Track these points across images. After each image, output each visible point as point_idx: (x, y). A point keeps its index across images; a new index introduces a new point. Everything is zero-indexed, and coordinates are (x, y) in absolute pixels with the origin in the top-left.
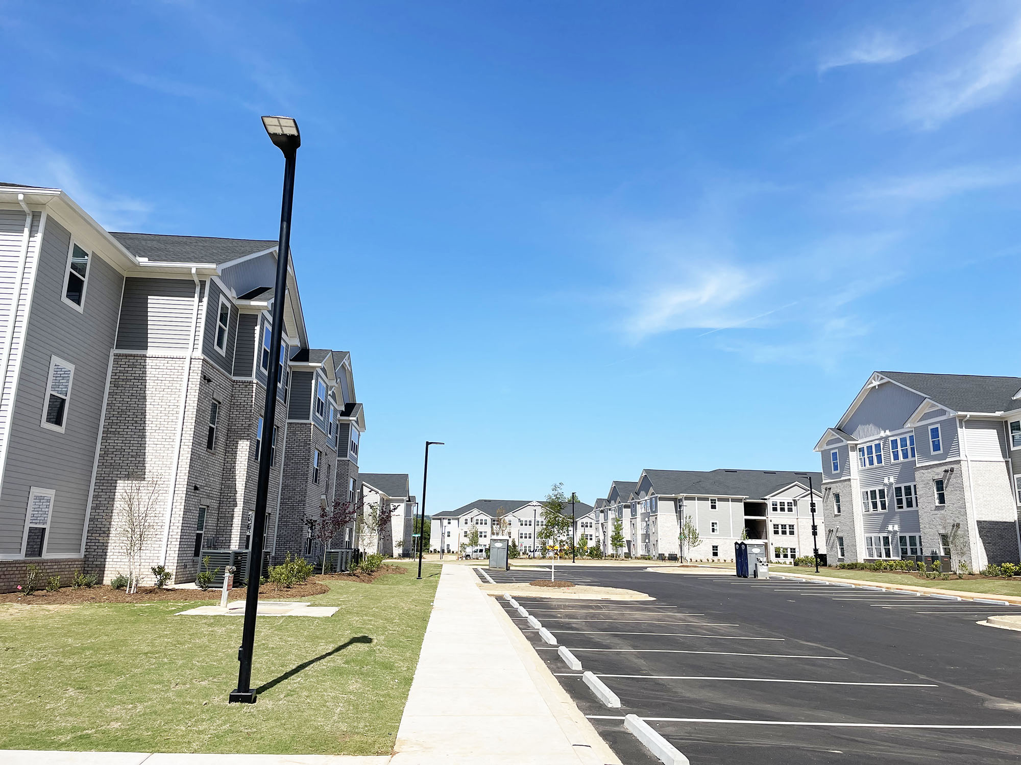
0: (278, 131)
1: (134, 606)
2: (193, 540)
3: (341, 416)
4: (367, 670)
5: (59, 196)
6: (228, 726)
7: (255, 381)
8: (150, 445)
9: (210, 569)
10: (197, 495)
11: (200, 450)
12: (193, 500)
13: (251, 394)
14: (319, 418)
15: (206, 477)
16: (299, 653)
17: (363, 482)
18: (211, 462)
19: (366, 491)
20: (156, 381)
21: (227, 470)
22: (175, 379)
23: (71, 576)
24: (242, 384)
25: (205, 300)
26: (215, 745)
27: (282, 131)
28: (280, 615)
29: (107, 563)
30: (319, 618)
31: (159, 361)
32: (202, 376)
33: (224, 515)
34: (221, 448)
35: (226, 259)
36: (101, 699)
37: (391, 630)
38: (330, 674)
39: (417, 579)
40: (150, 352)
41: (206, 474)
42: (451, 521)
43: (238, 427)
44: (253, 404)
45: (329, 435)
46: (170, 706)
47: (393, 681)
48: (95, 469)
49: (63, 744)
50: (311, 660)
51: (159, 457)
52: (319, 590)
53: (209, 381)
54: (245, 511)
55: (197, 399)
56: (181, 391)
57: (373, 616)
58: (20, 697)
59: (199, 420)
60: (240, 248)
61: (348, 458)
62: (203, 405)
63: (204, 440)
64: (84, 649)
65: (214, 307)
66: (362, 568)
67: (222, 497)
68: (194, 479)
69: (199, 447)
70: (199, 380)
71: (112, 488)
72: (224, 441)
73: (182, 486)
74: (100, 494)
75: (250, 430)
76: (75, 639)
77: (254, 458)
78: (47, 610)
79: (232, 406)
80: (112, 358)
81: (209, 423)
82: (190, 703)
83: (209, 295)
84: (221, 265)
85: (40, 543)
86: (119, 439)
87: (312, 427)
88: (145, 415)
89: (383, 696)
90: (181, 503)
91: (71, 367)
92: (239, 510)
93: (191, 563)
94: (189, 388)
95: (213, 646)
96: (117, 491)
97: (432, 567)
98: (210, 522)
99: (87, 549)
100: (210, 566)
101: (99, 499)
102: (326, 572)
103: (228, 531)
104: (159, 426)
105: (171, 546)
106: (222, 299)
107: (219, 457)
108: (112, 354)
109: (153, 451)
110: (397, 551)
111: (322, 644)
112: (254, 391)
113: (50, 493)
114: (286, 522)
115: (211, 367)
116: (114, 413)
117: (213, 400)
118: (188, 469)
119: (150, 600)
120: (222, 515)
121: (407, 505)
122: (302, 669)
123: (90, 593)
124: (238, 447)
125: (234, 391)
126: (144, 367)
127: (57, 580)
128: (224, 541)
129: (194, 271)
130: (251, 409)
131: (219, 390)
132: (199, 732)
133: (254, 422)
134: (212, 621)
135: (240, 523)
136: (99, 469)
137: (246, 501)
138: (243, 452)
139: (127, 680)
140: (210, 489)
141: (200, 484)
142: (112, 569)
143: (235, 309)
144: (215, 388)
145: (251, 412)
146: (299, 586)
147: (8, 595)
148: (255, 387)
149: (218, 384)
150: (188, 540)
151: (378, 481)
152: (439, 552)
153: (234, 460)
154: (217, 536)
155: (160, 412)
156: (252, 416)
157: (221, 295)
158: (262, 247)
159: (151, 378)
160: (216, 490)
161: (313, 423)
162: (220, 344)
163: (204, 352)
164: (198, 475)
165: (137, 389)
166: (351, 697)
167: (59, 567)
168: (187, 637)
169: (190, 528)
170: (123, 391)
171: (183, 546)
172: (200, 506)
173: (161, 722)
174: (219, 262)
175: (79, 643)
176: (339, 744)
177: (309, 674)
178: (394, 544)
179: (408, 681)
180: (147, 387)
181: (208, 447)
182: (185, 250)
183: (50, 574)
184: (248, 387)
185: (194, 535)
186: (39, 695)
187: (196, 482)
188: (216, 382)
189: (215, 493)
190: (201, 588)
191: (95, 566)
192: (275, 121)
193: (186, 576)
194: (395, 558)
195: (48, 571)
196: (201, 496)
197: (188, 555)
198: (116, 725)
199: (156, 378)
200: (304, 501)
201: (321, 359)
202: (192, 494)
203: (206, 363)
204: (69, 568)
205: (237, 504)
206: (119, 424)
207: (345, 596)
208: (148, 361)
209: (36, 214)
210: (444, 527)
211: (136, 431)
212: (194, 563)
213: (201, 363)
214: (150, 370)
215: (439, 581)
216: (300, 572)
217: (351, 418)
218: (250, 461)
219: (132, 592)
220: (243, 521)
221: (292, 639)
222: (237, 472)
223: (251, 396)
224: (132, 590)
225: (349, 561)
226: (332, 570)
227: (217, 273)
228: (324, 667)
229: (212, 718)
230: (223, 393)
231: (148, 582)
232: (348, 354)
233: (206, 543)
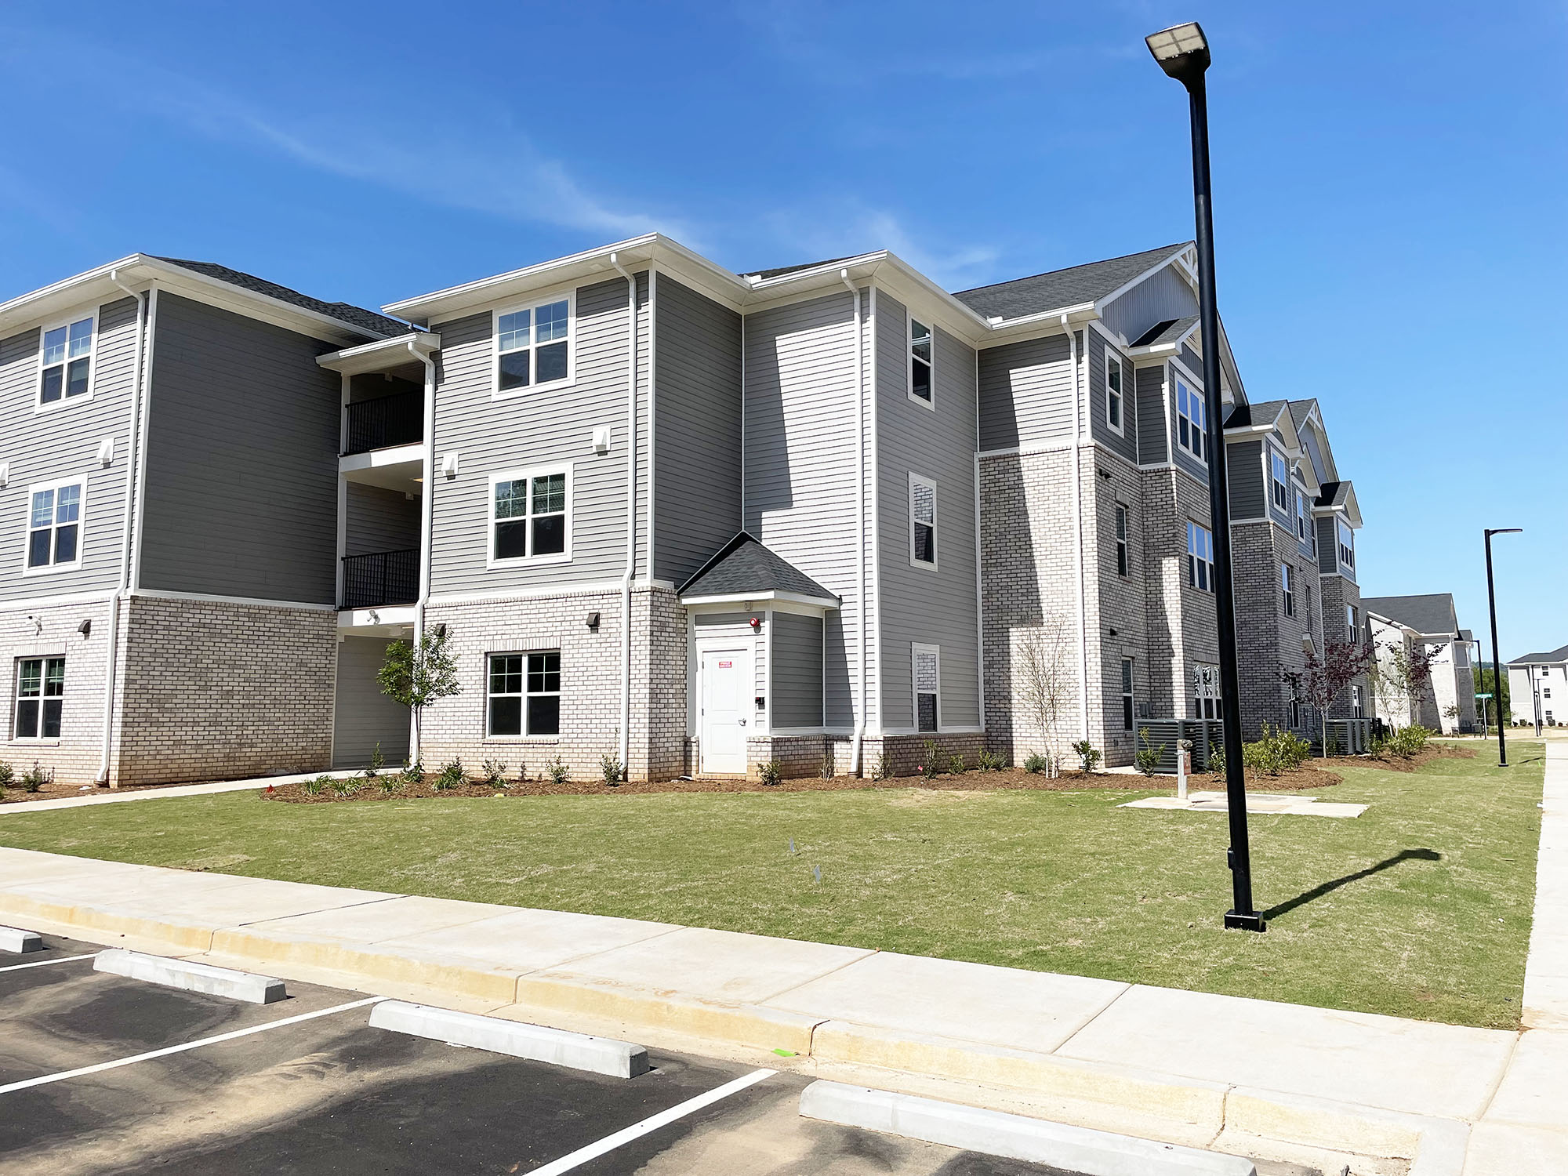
0: (1173, 51)
1: (1060, 795)
2: (1121, 707)
3: (1316, 505)
4: (1441, 900)
5: (886, 260)
6: (1232, 959)
7: (1173, 467)
8: (1042, 577)
9: (1152, 746)
10: (1115, 642)
11: (1110, 578)
12: (1112, 649)
13: (1170, 487)
14: (1281, 514)
15: (1125, 616)
16: (1317, 867)
17: (1369, 612)
18: (1127, 594)
19: (1375, 626)
20: (1036, 488)
21: (1151, 604)
22: (1060, 481)
23: (975, 755)
24: (1154, 474)
25: (1086, 358)
26: (1220, 982)
27: (1180, 49)
28: (1273, 813)
29: (1014, 739)
30: (1337, 819)
31: (1036, 459)
32: (1097, 470)
33: (1157, 670)
34: (1139, 572)
35: (1107, 290)
36: (1050, 908)
37: (1470, 843)
38: (1377, 901)
39: (1500, 766)
40: (1023, 448)
41: (1123, 612)
42: (1550, 670)
43: (1158, 539)
44: (1176, 502)
45: (1300, 539)
46: (1141, 925)
47: (1493, 920)
48: (980, 616)
49: (1014, 960)
50: (1340, 878)
51: (1057, 592)
52: (1325, 780)
53: (1107, 476)
54: (1187, 662)
55: (1095, 505)
56: (1071, 496)
57: (1432, 819)
58: (951, 899)
59: (1101, 535)
60: (1122, 270)
61: (1338, 573)
62: (1104, 513)
63: (1113, 563)
64: (1013, 845)
65: (1098, 366)
66: (1392, 748)
67: (1150, 644)
68: (1109, 620)
69: (1107, 573)
70: (1093, 477)
71: (1004, 638)
72: (1141, 561)
73: (1093, 630)
74: (991, 647)
75: (1176, 542)
76: (999, 832)
77: (1189, 583)
78: (956, 797)
79: (1146, 508)
80: (977, 465)
81: (1116, 537)
82: (1168, 923)
83: (1090, 350)
84: (1101, 301)
85: (932, 714)
86: (1003, 572)
87: (1271, 528)
88: (1030, 537)
89: (1482, 941)
90: (1096, 654)
91: (932, 484)
92: (1178, 662)
93: (1123, 739)
94: (1082, 491)
95: (1183, 851)
96: (1011, 642)
97: (1523, 748)
98: (1139, 680)
99: (987, 720)
100: (1152, 742)
101: (991, 655)
102: (1330, 754)
103: (1167, 692)
104: (1049, 549)
105: (1093, 715)
106: (1109, 353)
107: (1137, 586)
108: (976, 460)
109: (1048, 585)
110: (1449, 724)
111: (1351, 857)
112: (1174, 483)
113: (934, 649)
114: (1252, 677)
115: (1107, 456)
116: (990, 538)
117: (1116, 504)
118: (1098, 606)
119: (1081, 789)
120: (1155, 670)
121: (1456, 645)
122: (1329, 891)
123: (1003, 776)
124: (1163, 569)
125: (1144, 486)
126: (1019, 470)
127: (960, 760)
128: (1164, 708)
129: (1064, 320)
130: (1173, 510)
131: (1123, 489)
132: (1192, 963)
133: (1181, 529)
134: (1171, 817)
135: (1183, 680)
136: (985, 616)
137: (1186, 648)
138: (1171, 576)
139: (1076, 886)
140: (1131, 632)
141: (1117, 626)
142: (1022, 747)
143: (1128, 363)
144: (1117, 485)
145: (1174, 514)
146: (1291, 774)
147: (909, 778)
148: (1174, 475)
149: (1120, 479)
150: (1114, 706)
151: (1396, 609)
152: (1531, 724)
153: (1160, 588)
154: (1153, 700)
155: (1048, 530)
156: (1176, 520)
157: (1107, 347)
158: (1156, 259)
159: (1030, 485)
160: (1140, 634)
161: (1272, 522)
162: (1114, 421)
163: (1094, 435)
164: (1112, 613)
165: (1014, 502)
166: (1424, 937)
167: (959, 743)
168: (1142, 836)
169: (1114, 690)
170: (997, 507)
171: (1108, 715)
172: (1123, 658)
173: (1134, 945)
174: (1097, 298)
175: (1006, 836)
176: (1420, 1005)
177: (1341, 898)
178: (1441, 712)
179: (1524, 923)
180: (1026, 497)
181: (1120, 573)
182: (1047, 294)
183: (950, 753)
184: (1164, 477)
185: (1121, 698)
186: (973, 897)
187: (1111, 624)
188: (1117, 477)
189: (1139, 638)
190: (1144, 774)
191: (1000, 743)
192: (1166, 38)
193: (1120, 756)
194: (1447, 736)
195: (948, 749)
196: (1121, 643)
197: (1117, 727)
198: (1078, 942)
199: (1036, 484)
200: (1276, 644)
201: (1271, 417)
202: (1108, 641)
203: (1100, 452)
204: (970, 745)
205: (1173, 652)
206: (999, 553)
207: (1373, 789)
208: (1023, 461)
209: (864, 291)
210: (1536, 681)
211: (1021, 559)
212: (1128, 740)
213: (1093, 452)
214: (1026, 473)
215: (1544, 769)
216: (1288, 752)
217: (1334, 508)
218: (1183, 588)
219: (1053, 777)
220: (1187, 677)
221: (1300, 847)
222: (1166, 606)
223: (1170, 491)
224: (1053, 774)
225: (1367, 735)
226: (1339, 750)
227: (1096, 315)
228: (1364, 890)
229: (1205, 946)
230: (1129, 491)
231: (1071, 765)
232: (1315, 403)
233: (1138, 711)
